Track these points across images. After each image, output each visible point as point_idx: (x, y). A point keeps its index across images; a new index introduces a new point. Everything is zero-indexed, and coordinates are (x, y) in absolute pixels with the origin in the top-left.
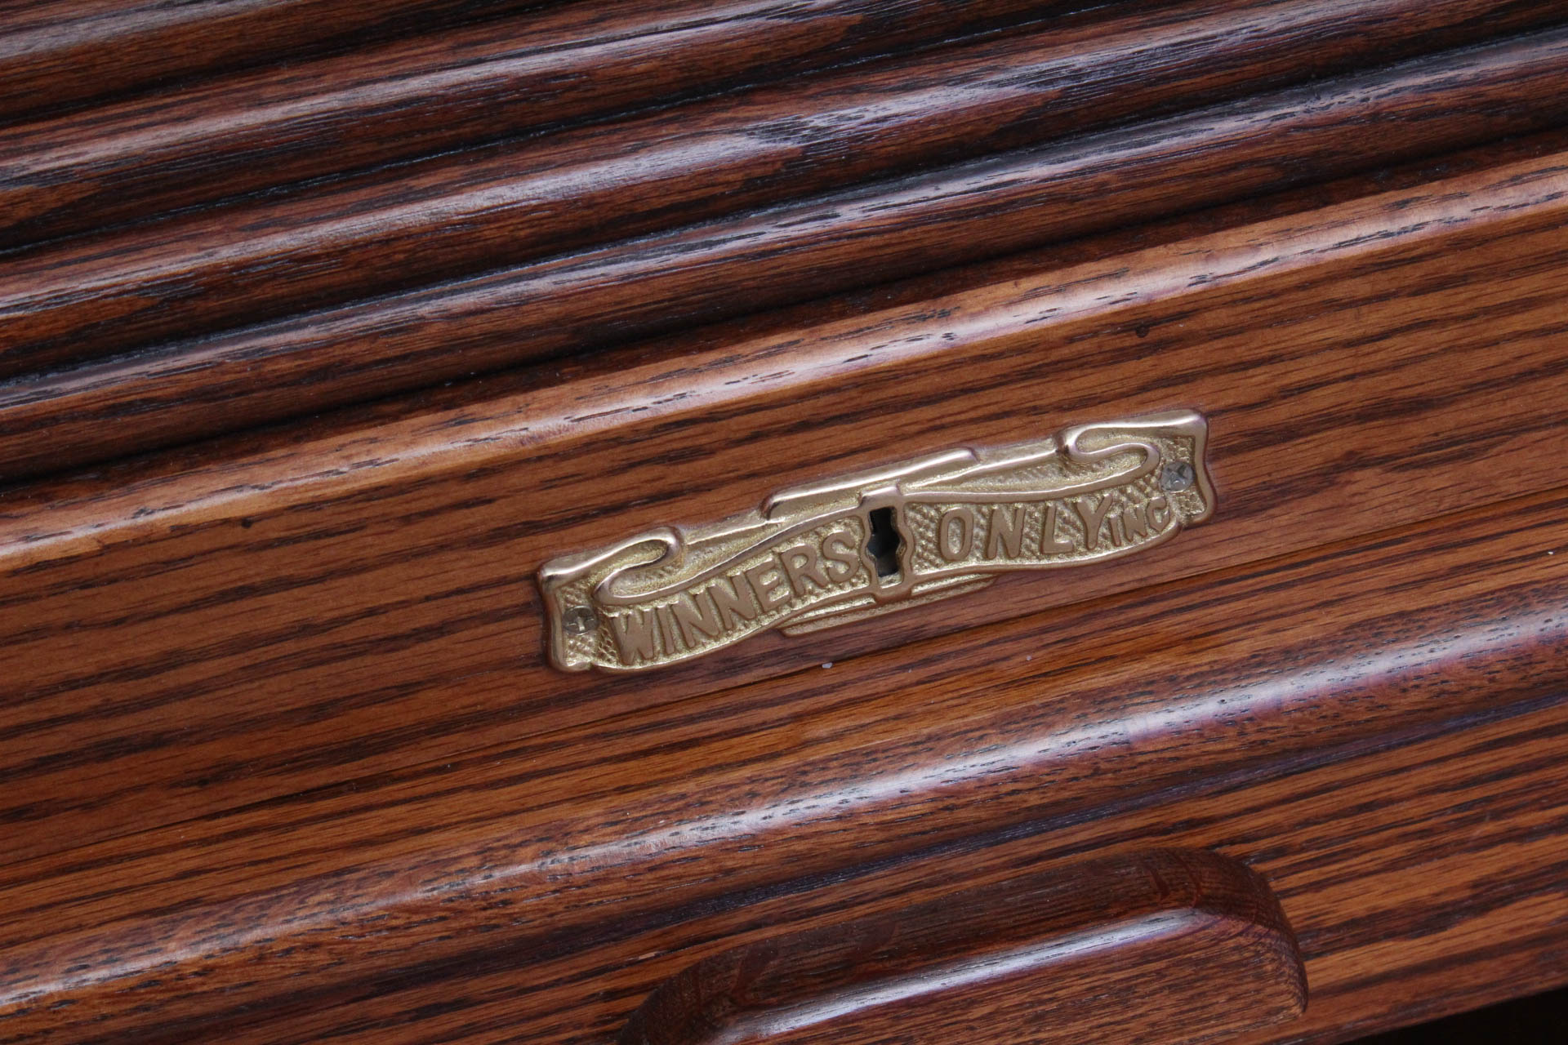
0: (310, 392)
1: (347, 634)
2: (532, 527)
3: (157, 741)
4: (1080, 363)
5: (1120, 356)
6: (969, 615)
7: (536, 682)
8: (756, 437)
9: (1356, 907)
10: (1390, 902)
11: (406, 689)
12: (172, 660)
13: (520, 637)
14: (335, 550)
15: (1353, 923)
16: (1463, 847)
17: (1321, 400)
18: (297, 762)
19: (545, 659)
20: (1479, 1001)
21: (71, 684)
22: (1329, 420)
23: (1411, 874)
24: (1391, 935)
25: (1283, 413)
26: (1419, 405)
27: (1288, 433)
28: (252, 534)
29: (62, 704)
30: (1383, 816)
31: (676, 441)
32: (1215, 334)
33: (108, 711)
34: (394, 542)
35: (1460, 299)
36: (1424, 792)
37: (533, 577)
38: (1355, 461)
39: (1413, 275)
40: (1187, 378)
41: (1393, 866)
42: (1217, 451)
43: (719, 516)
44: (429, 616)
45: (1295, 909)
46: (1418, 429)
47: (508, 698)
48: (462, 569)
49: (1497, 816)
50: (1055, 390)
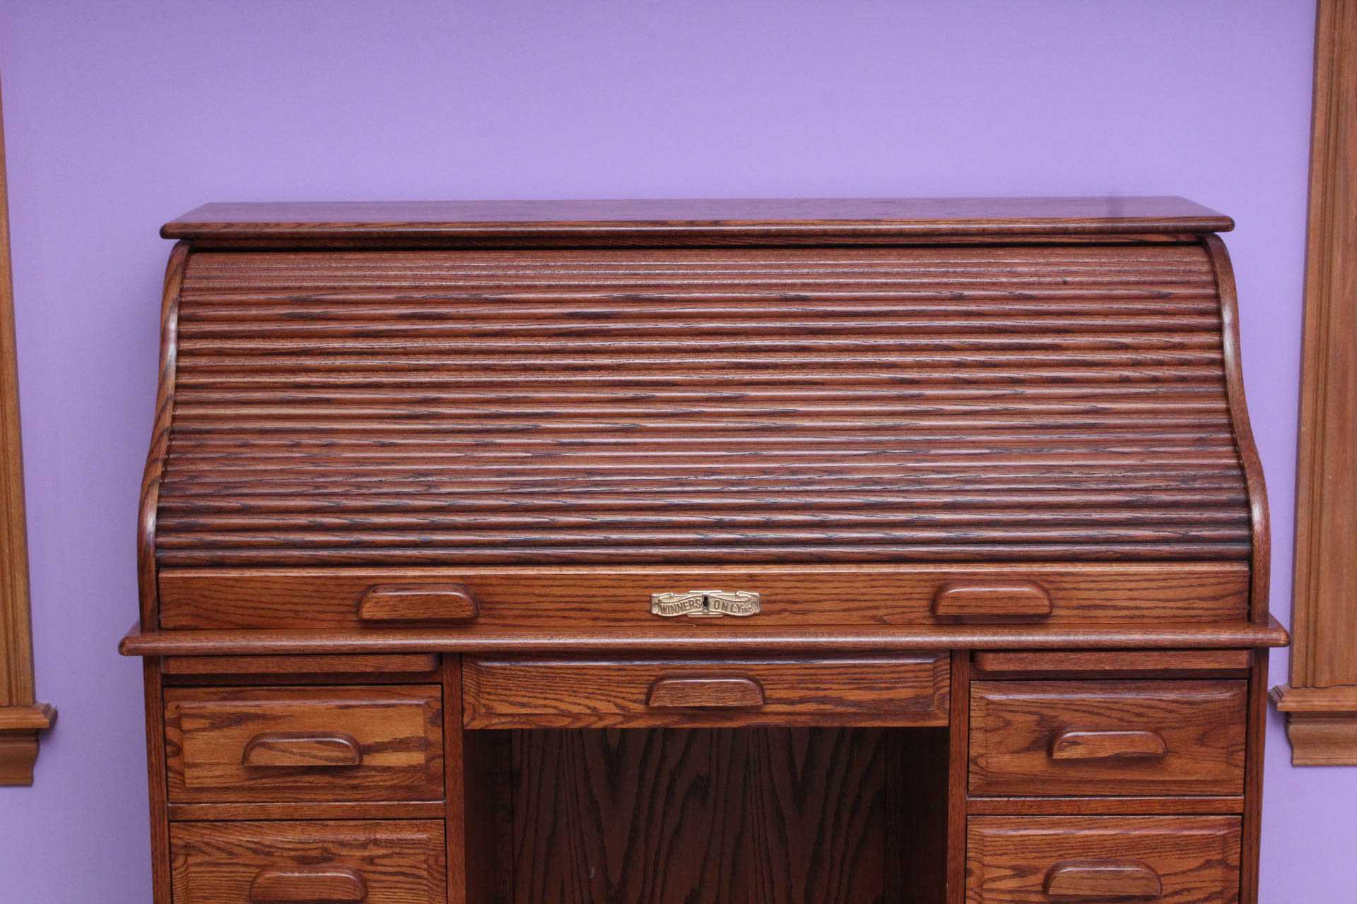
0: (624, 558)
1: (621, 599)
2: (652, 587)
3: (588, 610)
4: (740, 580)
5: (747, 581)
6: (718, 622)
7: (648, 615)
8: (689, 580)
9: (778, 696)
10: (785, 696)
11: (627, 611)
12: (594, 596)
13: (646, 606)
14: (622, 583)
15: (778, 699)
16: (798, 688)
17: (779, 597)
18: (609, 620)
19: (650, 612)
20: (801, 725)
21: (578, 596)
22: (781, 601)
23: (788, 691)
24: (784, 703)
25: (773, 598)
26: (795, 602)
27: (774, 602)
28: (610, 577)
29: (576, 599)
30: (785, 677)
31: (676, 578)
32: (763, 581)
33: (582, 602)
34: (631, 584)
35: (803, 585)
36: (791, 675)
37: (650, 596)
38: (785, 610)
39: (796, 578)
40: (758, 587)
41: (784, 689)
42: (762, 602)
43: (680, 592)
44: (634, 599)
45: (768, 693)
46: (796, 607)
47: (643, 617)
48: (640, 592)
49: (805, 683)
50: (736, 584)
